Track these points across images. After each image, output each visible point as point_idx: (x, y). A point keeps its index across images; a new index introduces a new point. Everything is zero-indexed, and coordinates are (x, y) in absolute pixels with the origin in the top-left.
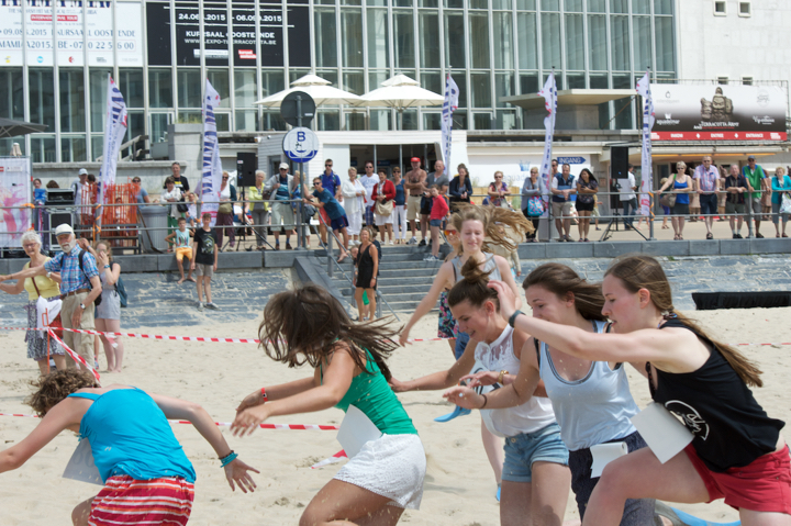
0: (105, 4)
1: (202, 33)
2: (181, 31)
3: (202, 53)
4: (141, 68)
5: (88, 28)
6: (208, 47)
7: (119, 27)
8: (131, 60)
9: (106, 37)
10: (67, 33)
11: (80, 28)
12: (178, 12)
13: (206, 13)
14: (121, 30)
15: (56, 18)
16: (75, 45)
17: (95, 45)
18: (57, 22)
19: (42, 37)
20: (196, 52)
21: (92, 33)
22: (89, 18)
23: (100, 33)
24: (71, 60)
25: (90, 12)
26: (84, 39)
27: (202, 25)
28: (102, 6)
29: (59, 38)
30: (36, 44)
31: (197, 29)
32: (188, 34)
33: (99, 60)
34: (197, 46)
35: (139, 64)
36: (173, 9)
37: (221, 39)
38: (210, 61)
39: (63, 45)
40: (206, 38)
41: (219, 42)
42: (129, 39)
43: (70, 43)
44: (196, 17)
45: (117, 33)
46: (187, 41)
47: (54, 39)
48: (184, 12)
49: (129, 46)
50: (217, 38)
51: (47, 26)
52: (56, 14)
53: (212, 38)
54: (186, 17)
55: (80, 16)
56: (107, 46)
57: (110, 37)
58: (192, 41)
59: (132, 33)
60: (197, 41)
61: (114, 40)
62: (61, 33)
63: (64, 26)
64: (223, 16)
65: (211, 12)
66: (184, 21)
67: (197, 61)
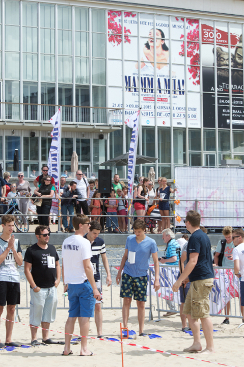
0: (182, 93)
1: (231, 111)
2: (220, 109)
3: (231, 122)
4: (200, 129)
5: (173, 105)
6: (234, 118)
7: (188, 106)
8: (194, 124)
9: (181, 111)
10: (162, 108)
11: (168, 105)
12: (219, 99)
13: (233, 100)
14: (190, 107)
15: (157, 99)
16: (166, 115)
17: (176, 115)
18: (157, 102)
19: (149, 109)
20: (228, 121)
21: (175, 108)
22: (174, 100)
23: (179, 109)
24: (164, 123)
25: (174, 97)
26: (171, 112)
27: (231, 106)
28: (180, 94)
29: (158, 111)
30: (146, 114)
31: (228, 108)
32: (224, 111)
33: (179, 123)
34: (228, 118)
35: (199, 127)
36: (216, 97)
37: (241, 114)
38: (235, 126)
39: (160, 114)
40: (233, 114)
41: (239, 116)
42: (194, 113)
43: (163, 113)
44: (228, 102)
45: (188, 109)
46: (223, 115)
47: (155, 111)
48: (222, 99)
49: (194, 116)
50: (238, 114)
51: (151, 104)
52: (157, 97)
53: (236, 114)
54: (223, 101)
55: (169, 98)
56: (182, 116)
57: (184, 111)
58: (226, 115)
59: (195, 109)
60: (228, 115)
61: (186, 112)
62: (158, 108)
63: (160, 104)
64: (241, 102)
65: (236, 100)
66: (222, 103)
67: (228, 126)
